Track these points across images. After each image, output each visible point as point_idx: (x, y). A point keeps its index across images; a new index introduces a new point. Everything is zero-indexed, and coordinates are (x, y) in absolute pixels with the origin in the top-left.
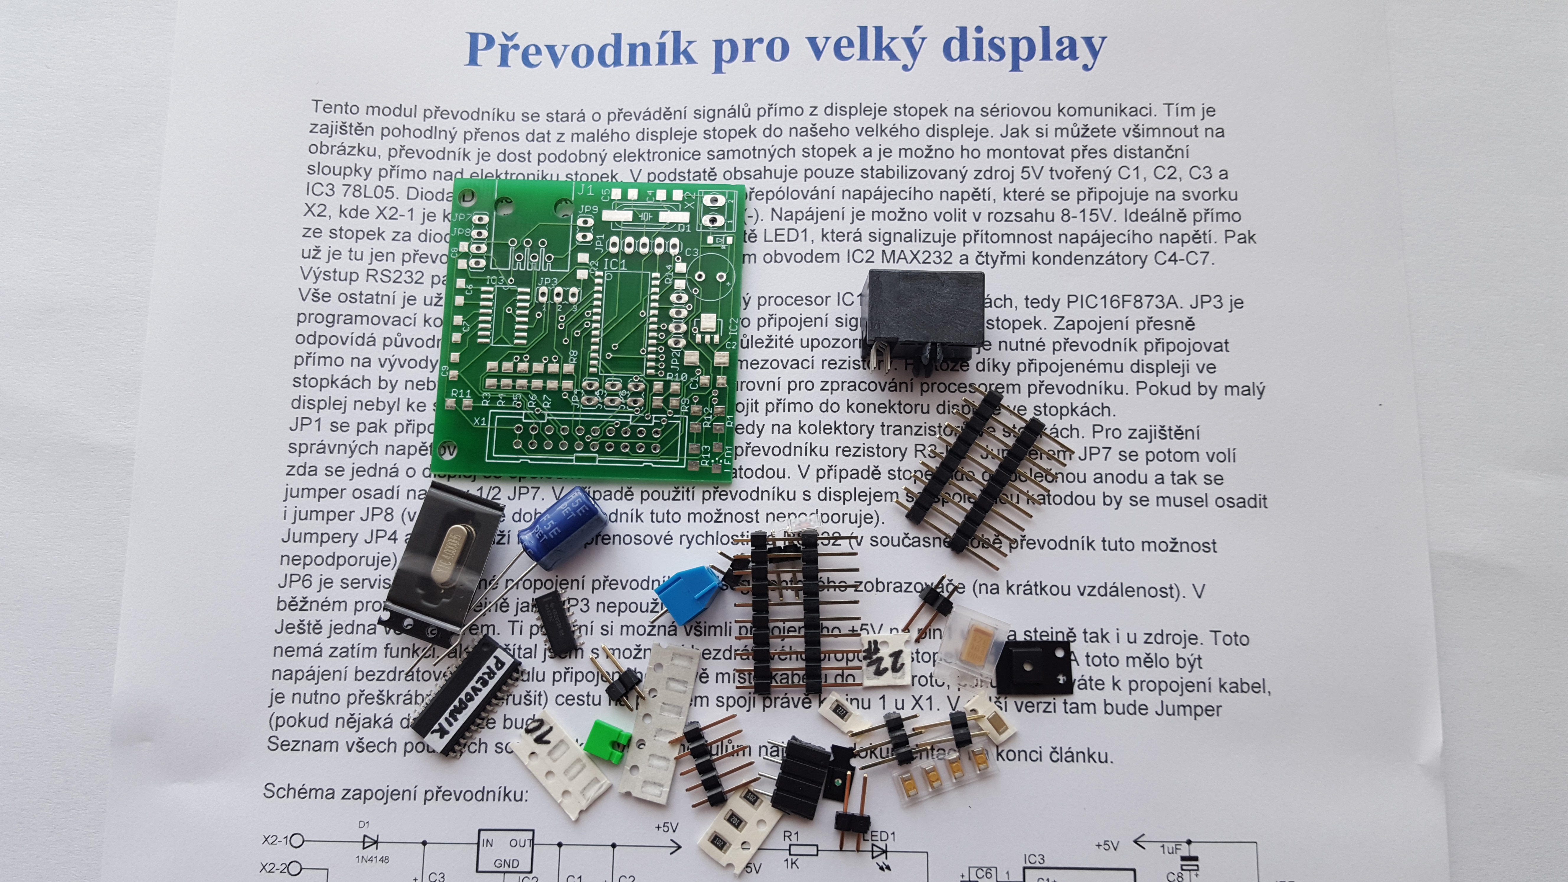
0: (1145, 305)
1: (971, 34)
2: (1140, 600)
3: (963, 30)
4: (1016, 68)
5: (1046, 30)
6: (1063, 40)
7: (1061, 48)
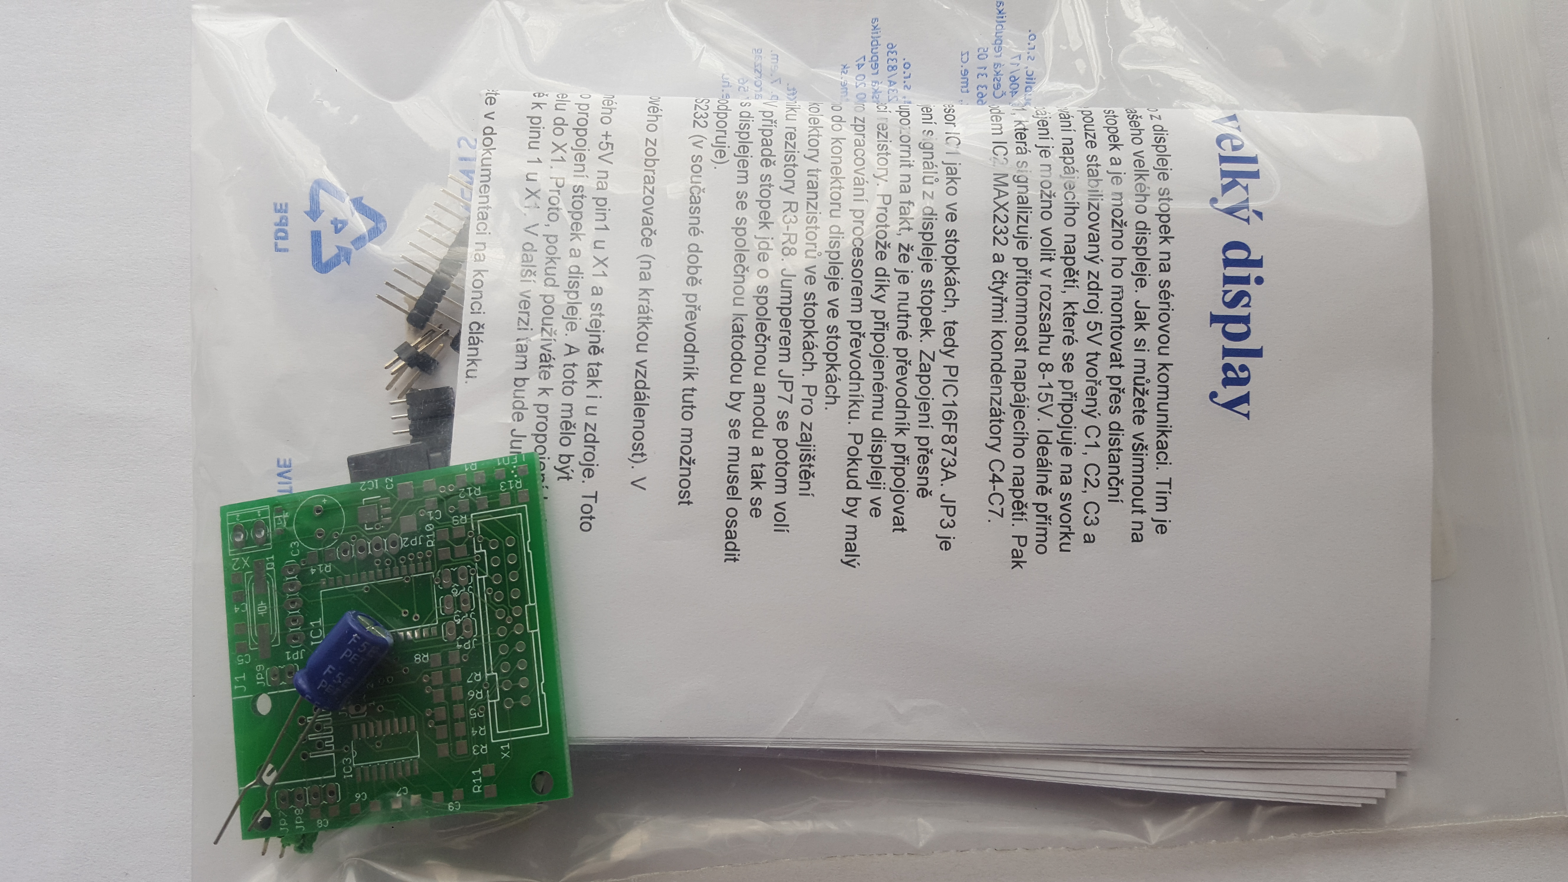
0: (946, 447)
1: (1254, 272)
2: (630, 423)
3: (1258, 263)
4: (1215, 319)
5: (1257, 353)
6: (1246, 372)
7: (1237, 369)
